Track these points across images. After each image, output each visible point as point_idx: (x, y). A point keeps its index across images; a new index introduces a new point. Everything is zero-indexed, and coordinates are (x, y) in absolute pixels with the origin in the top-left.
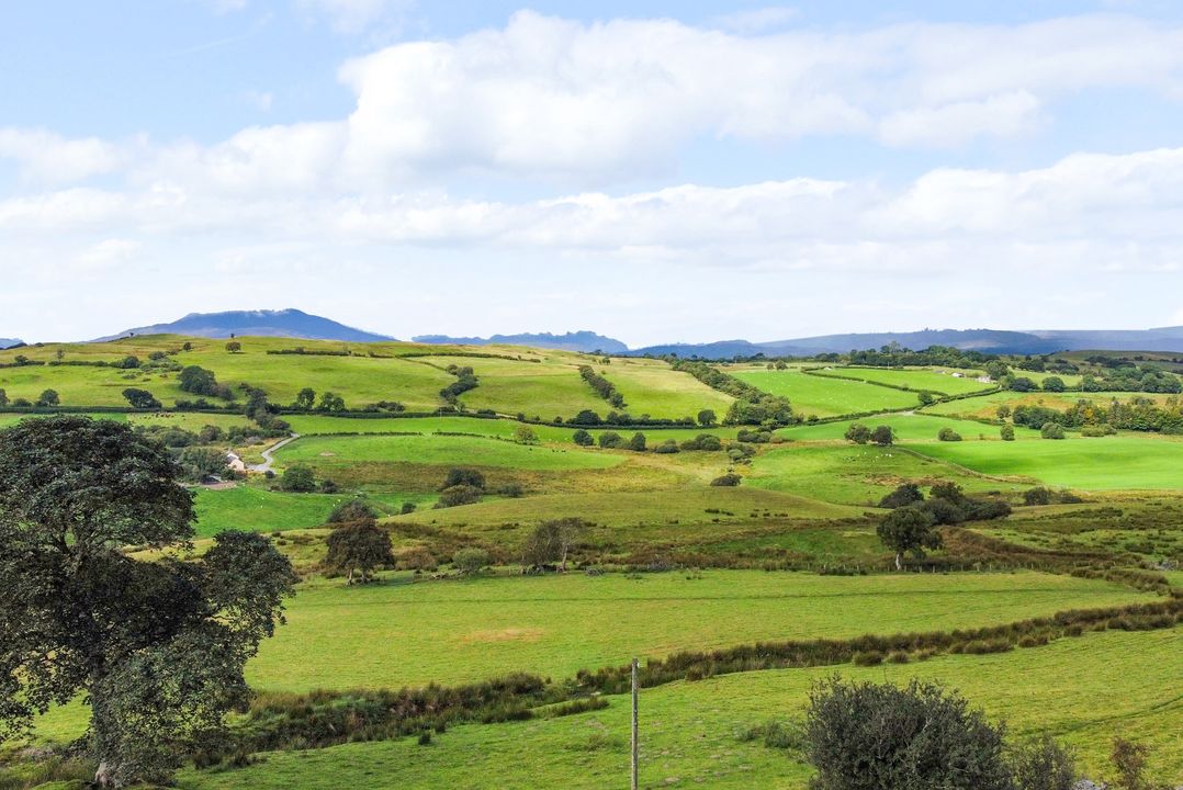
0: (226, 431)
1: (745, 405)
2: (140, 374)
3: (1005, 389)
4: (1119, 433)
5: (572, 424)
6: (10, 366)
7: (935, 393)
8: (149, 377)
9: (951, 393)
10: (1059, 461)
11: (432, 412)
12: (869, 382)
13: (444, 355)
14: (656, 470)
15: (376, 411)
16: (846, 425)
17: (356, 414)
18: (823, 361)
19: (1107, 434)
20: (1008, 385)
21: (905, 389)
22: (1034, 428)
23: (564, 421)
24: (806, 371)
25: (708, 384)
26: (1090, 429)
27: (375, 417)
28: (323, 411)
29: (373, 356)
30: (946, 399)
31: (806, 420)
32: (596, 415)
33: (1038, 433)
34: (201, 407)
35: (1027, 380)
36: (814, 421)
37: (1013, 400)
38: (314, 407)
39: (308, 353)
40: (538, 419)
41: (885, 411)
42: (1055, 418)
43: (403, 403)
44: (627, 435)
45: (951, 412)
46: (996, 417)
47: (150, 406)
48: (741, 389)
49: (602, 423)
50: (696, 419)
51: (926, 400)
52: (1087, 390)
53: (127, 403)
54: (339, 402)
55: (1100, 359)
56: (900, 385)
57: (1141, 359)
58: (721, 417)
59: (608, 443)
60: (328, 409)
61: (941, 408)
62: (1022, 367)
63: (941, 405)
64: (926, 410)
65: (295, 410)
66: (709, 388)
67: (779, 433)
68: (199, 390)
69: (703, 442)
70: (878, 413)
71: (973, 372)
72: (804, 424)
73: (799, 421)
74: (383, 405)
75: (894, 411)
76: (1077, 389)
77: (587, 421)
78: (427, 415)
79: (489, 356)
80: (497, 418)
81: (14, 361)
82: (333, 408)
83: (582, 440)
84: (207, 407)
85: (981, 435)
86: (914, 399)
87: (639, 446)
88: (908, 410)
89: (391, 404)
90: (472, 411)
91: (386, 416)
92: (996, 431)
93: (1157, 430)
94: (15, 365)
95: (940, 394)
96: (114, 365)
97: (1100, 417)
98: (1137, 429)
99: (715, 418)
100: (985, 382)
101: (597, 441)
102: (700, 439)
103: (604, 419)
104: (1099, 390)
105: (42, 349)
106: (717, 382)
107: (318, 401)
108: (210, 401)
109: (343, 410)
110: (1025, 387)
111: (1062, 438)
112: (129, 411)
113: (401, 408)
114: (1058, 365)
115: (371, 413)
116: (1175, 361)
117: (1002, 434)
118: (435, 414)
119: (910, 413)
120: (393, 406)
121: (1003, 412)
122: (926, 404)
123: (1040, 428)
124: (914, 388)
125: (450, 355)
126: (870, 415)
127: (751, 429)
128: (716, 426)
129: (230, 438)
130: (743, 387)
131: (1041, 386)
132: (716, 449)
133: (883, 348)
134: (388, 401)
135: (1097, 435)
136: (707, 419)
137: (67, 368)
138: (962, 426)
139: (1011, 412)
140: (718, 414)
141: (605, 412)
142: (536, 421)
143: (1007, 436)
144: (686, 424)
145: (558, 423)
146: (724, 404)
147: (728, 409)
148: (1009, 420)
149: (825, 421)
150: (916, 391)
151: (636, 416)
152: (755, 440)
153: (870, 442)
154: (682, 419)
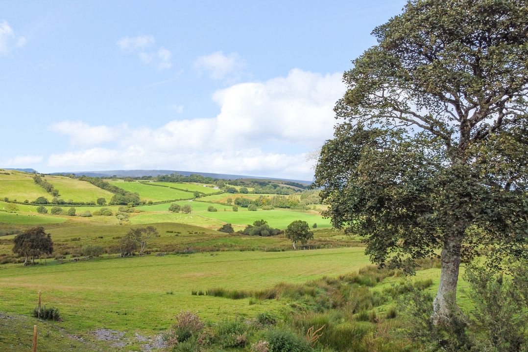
1: (119, 196)
3: (225, 192)
4: (275, 209)
5: (34, 203)
9: (206, 193)
12: (171, 188)
16: (169, 205)
18: (145, 179)
19: (271, 209)
20: (226, 190)
21: (187, 191)
22: (243, 207)
23: (29, 202)
24: (142, 183)
25: (99, 186)
26: (265, 207)
30: (205, 195)
31: (147, 203)
32: (46, 199)
33: (247, 209)
35: (234, 188)
36: (151, 203)
37: (233, 197)
41: (181, 200)
42: (251, 203)
44: (67, 209)
45: (208, 200)
46: (226, 202)
48: (115, 190)
49: (49, 203)
50: (96, 202)
51: (197, 195)
52: (256, 193)
55: (256, 182)
56: (185, 189)
58: (108, 201)
59: (56, 212)
61: (202, 199)
62: (229, 184)
63: (203, 198)
64: (197, 199)
66: (99, 188)
67: (137, 208)
69: (104, 212)
70: (178, 200)
71: (211, 185)
73: (144, 203)
75: (185, 200)
77: (41, 202)
83: (42, 211)
85: (225, 209)
86: (192, 195)
87: (72, 214)
88: (190, 199)
92: (231, 208)
93: (288, 208)
95: (201, 193)
97: (268, 202)
98: (282, 207)
99: (105, 201)
100: (216, 189)
101: (50, 211)
102: (102, 210)
103: (50, 201)
106: (104, 186)
110: (233, 191)
111: (256, 210)
116: (282, 183)
117: (233, 209)
119: (191, 201)
121: (230, 201)
122: (197, 197)
123: (247, 207)
124: (191, 191)
126: (175, 201)
127: (124, 207)
128: (106, 205)
130: (117, 188)
131: (239, 191)
132: (110, 215)
133: (172, 174)
135: (268, 209)
136: (101, 202)
138: (215, 206)
139: (233, 200)
140: (106, 200)
141: (50, 198)
142: (15, 202)
143: (235, 210)
144: (91, 204)
145: (26, 203)
146: (108, 196)
147: (111, 197)
148: (233, 204)
149: (156, 203)
150: (192, 192)
151: (66, 200)
152: (127, 211)
153: (181, 212)
154: (89, 202)
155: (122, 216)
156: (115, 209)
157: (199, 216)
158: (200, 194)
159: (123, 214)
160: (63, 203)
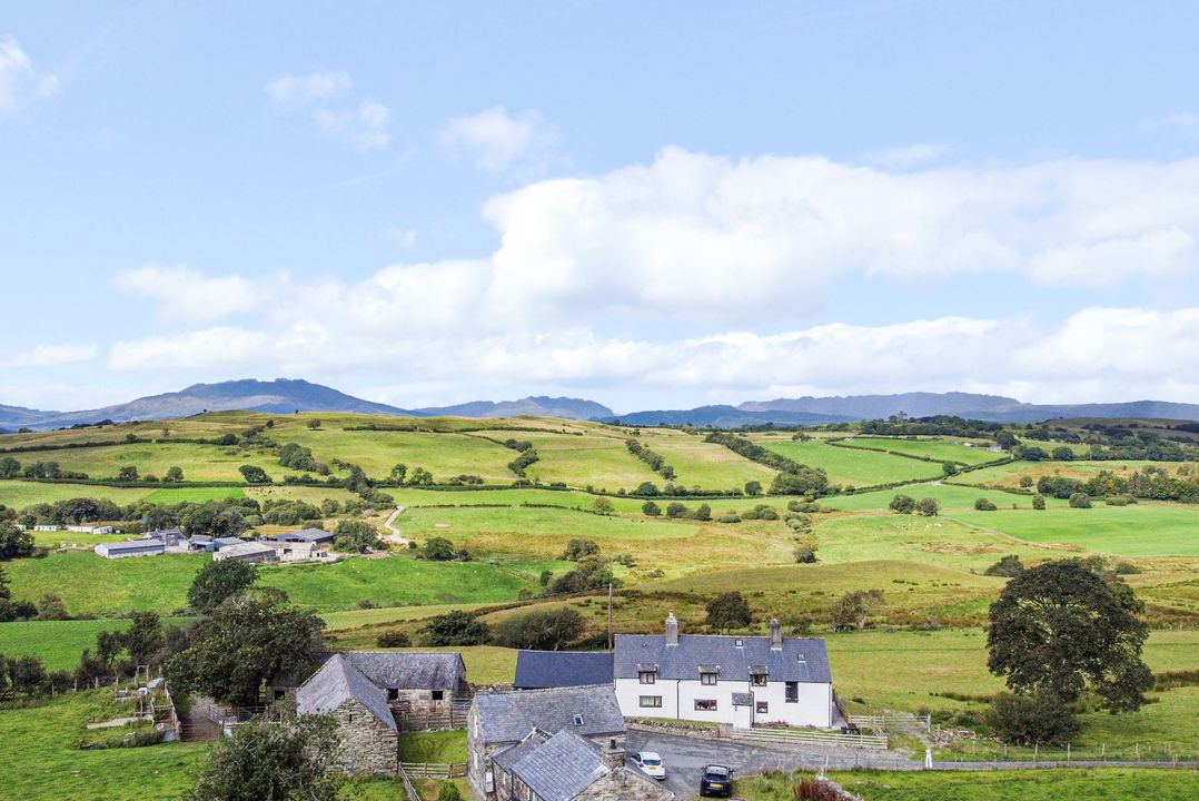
0: (343, 504)
1: (787, 477)
2: (239, 450)
3: (1017, 459)
4: (1140, 501)
5: (635, 495)
6: (121, 443)
7: (956, 463)
8: (247, 453)
9: (970, 463)
10: (1095, 529)
11: (510, 484)
12: (891, 453)
13: (496, 429)
14: (732, 539)
15: (460, 484)
16: (889, 496)
17: (442, 487)
18: (833, 431)
19: (1129, 502)
20: (1020, 454)
21: (927, 460)
22: (1059, 497)
23: (627, 493)
24: (830, 441)
25: (745, 456)
26: (1113, 498)
27: (459, 490)
28: (413, 484)
29: (435, 431)
30: (968, 469)
31: (843, 490)
32: (654, 487)
33: (1066, 502)
34: (307, 482)
35: (1039, 450)
36: (851, 491)
37: (1035, 471)
38: (405, 481)
39: (380, 430)
40: (604, 490)
41: (915, 481)
42: (1078, 487)
43: (482, 477)
44: (694, 506)
45: (976, 482)
46: (1018, 486)
47: (261, 481)
48: (778, 462)
49: (660, 494)
50: (743, 490)
51: (950, 470)
52: (1095, 459)
53: (241, 478)
54: (428, 476)
55: (1097, 427)
56: (923, 456)
57: (1135, 426)
58: (766, 488)
59: (675, 513)
60: (417, 483)
61: (963, 478)
62: (1027, 437)
63: (964, 474)
64: (950, 479)
65: (390, 484)
66: (746, 459)
67: (823, 502)
68: (298, 466)
69: (762, 512)
70: (908, 483)
71: (982, 441)
72: (843, 493)
73: (838, 492)
74: (463, 478)
75: (923, 481)
76: (1086, 458)
77: (648, 492)
78: (507, 488)
79: (536, 430)
80: (569, 490)
81: (126, 439)
82: (424, 482)
83: (651, 511)
84: (312, 482)
85: (1015, 505)
86: (939, 470)
87: (704, 516)
88: (935, 479)
89: (471, 477)
90: (545, 484)
91: (470, 489)
92: (1027, 501)
93: (1175, 499)
94: (125, 443)
95: (961, 464)
96: (214, 443)
97: (1121, 487)
98: (1157, 498)
99: (760, 488)
100: (997, 452)
101: (664, 512)
102: (759, 509)
103: (662, 490)
104: (1107, 459)
105: (139, 427)
106: (755, 454)
107: (409, 476)
108: (314, 476)
109: (431, 484)
110: (1035, 456)
111: (1089, 507)
112: (244, 485)
113: (480, 481)
114: (1059, 433)
115: (457, 485)
116: (1169, 428)
117: (1034, 503)
118: (514, 487)
119: (937, 483)
120: (473, 479)
121: (1027, 482)
122: (950, 474)
123: (1068, 497)
124: (937, 459)
125: (502, 429)
126: (901, 485)
127: (800, 499)
128: (762, 496)
129: (347, 511)
130: (780, 459)
131: (1051, 455)
132: (774, 519)
133: (892, 418)
134: (468, 475)
135: (1121, 504)
136: (753, 490)
137: (172, 445)
138: (992, 497)
139: (1036, 481)
140: (762, 485)
141: (661, 484)
142: (603, 493)
143: (1039, 506)
144: (735, 495)
145: (622, 494)
146: (766, 475)
147: (771, 479)
148: (1034, 489)
149: (862, 491)
150: (938, 462)
151: (689, 488)
152: (805, 510)
153: (915, 512)
154: (730, 489)
155: (797, 523)
156: (781, 504)
157: (955, 522)
158: (958, 467)
159: (798, 518)
160: (682, 494)
